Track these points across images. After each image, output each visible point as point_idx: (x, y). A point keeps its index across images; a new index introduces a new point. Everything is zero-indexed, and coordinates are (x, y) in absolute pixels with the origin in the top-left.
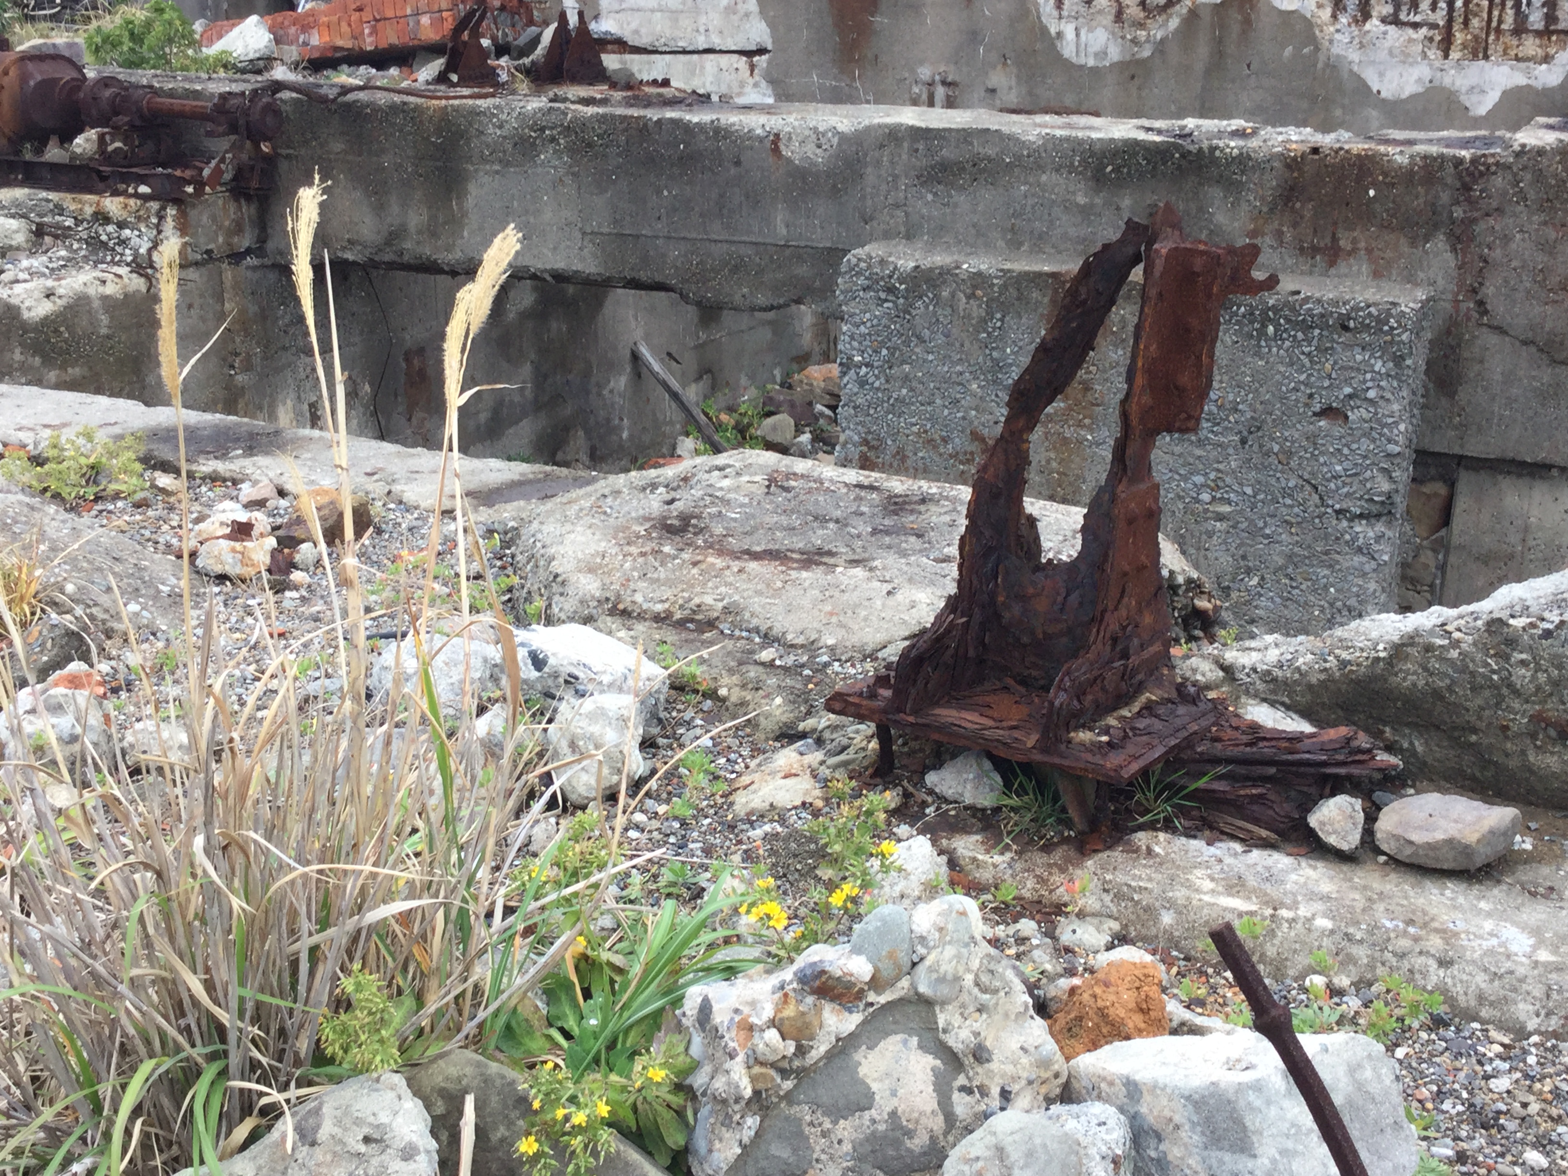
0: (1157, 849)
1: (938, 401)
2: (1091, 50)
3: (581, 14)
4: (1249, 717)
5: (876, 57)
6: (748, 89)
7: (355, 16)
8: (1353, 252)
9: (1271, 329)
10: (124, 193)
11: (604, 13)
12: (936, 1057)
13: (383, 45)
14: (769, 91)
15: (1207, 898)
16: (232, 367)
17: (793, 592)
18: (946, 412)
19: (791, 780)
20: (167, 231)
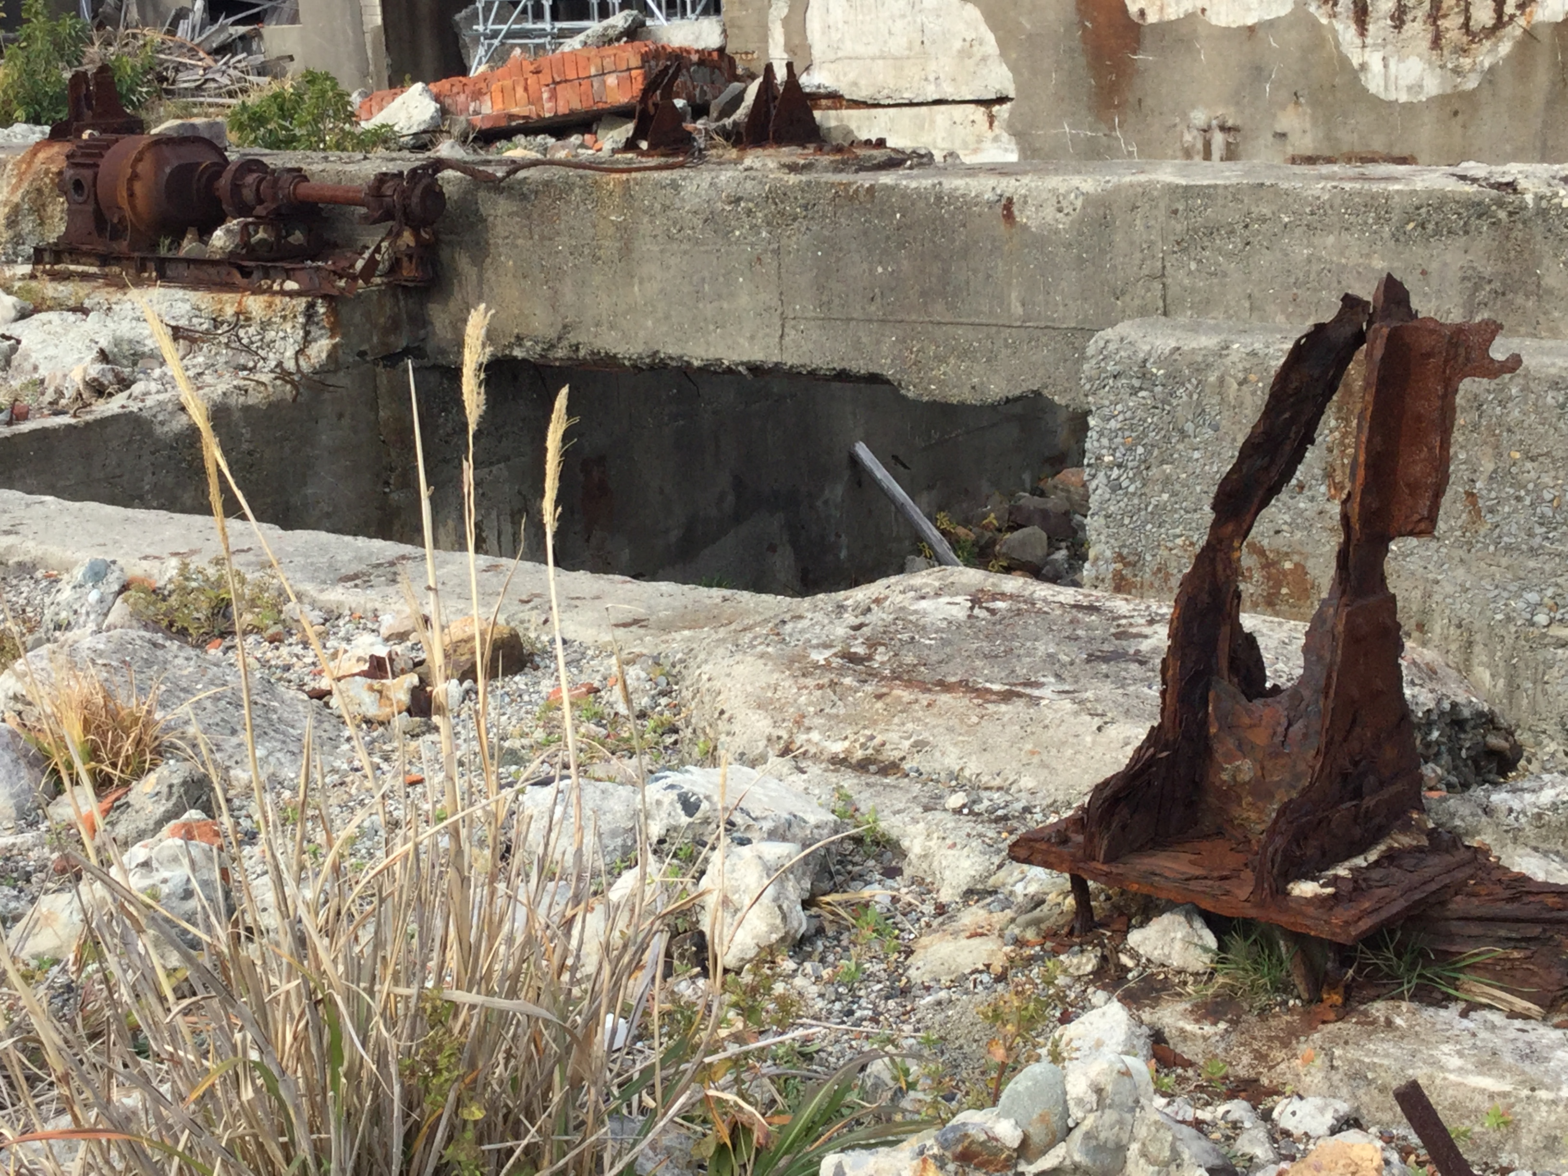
0: (1398, 1021)
2: (1402, 83)
3: (790, 66)
4: (1516, 869)
5: (1140, 101)
6: (987, 144)
7: (532, 80)
10: (269, 291)
11: (816, 62)
13: (563, 110)
14: (1013, 146)
15: (1452, 1077)
17: (988, 727)
19: (977, 941)
20: (315, 331)
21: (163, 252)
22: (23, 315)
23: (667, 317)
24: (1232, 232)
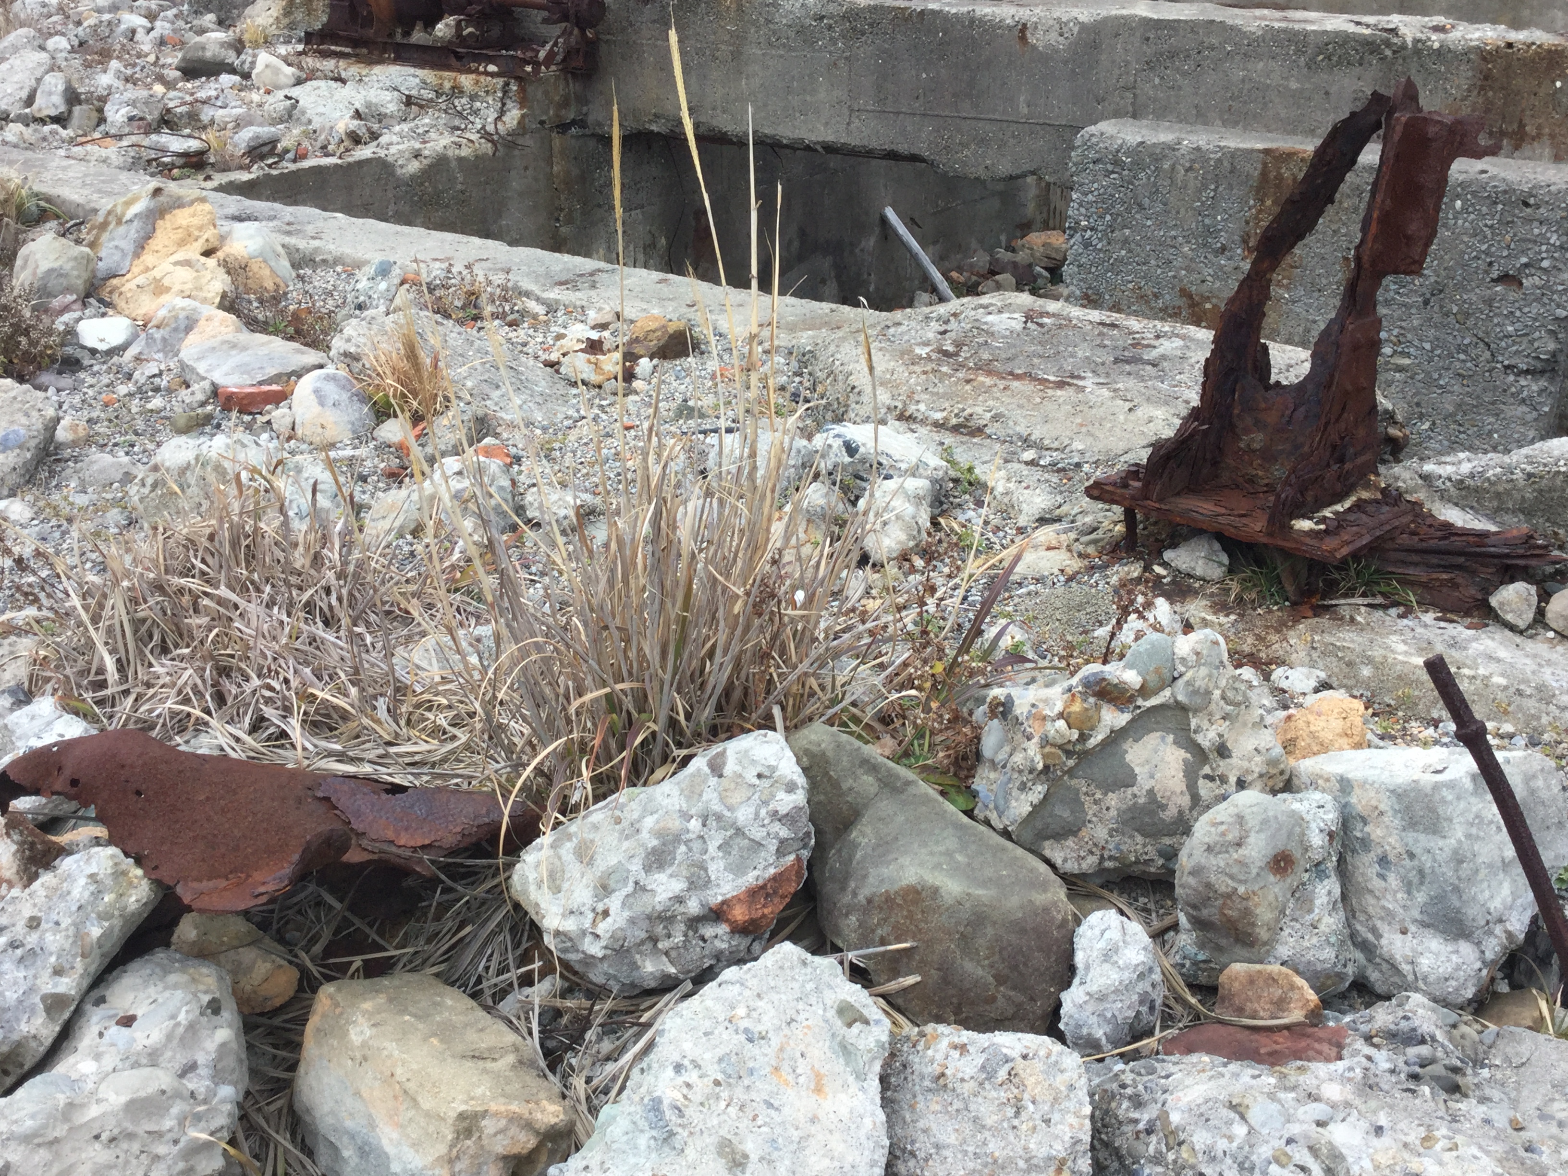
0: (1359, 618)
1: (1153, 262)
4: (1442, 518)
8: (1538, 136)
9: (1458, 203)
10: (476, 71)
12: (1187, 751)
15: (1400, 657)
16: (558, 220)
17: (1049, 406)
18: (1159, 271)
19: (1051, 553)
20: (510, 104)
21: (399, 38)
22: (299, 82)
23: (765, 105)
24: (1188, 56)
